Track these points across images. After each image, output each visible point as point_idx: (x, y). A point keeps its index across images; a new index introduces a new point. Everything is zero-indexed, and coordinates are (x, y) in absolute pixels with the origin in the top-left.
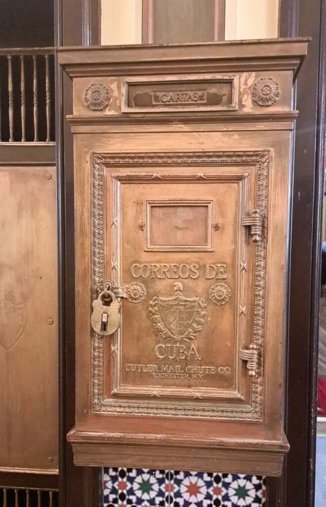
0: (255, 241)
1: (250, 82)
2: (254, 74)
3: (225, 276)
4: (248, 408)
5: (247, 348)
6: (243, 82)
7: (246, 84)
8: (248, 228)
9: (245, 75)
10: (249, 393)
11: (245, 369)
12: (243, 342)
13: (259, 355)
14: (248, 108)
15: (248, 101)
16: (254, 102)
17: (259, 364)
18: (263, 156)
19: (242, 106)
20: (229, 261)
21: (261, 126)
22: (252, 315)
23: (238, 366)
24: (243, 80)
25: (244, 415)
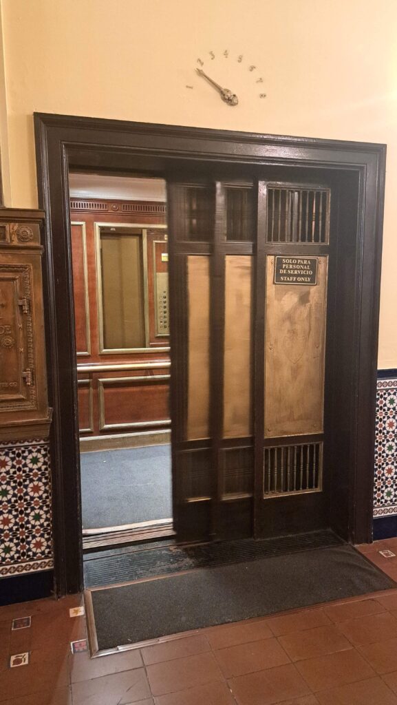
0: (25, 313)
1: (16, 228)
2: (17, 224)
3: (10, 332)
4: (28, 403)
5: (25, 371)
6: (11, 228)
7: (13, 229)
8: (21, 307)
9: (12, 224)
10: (28, 395)
11: (25, 382)
12: (23, 368)
13: (32, 374)
14: (16, 243)
15: (15, 238)
16: (19, 239)
17: (33, 379)
18: (26, 268)
19: (12, 241)
20: (12, 323)
21: (23, 252)
22: (27, 353)
23: (21, 381)
24: (11, 227)
25: (26, 407)
